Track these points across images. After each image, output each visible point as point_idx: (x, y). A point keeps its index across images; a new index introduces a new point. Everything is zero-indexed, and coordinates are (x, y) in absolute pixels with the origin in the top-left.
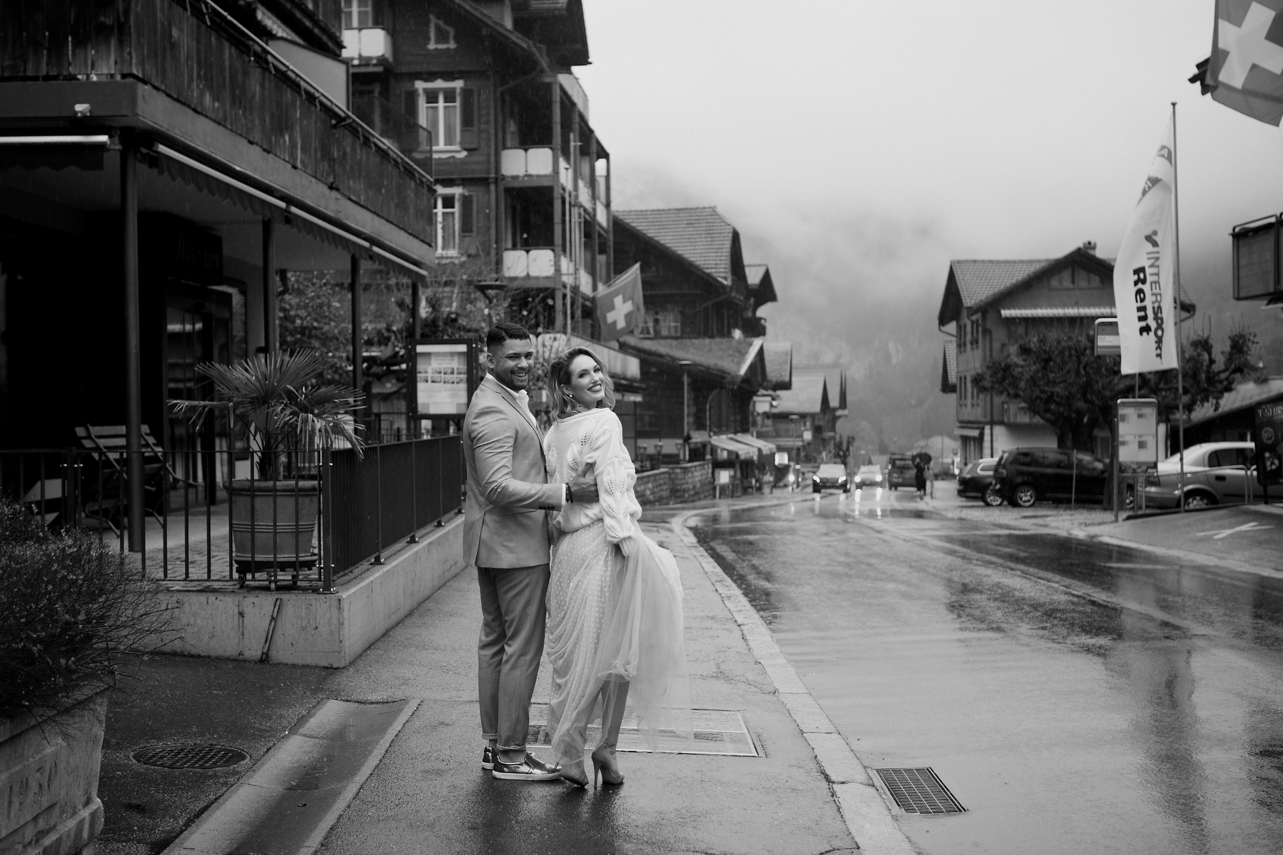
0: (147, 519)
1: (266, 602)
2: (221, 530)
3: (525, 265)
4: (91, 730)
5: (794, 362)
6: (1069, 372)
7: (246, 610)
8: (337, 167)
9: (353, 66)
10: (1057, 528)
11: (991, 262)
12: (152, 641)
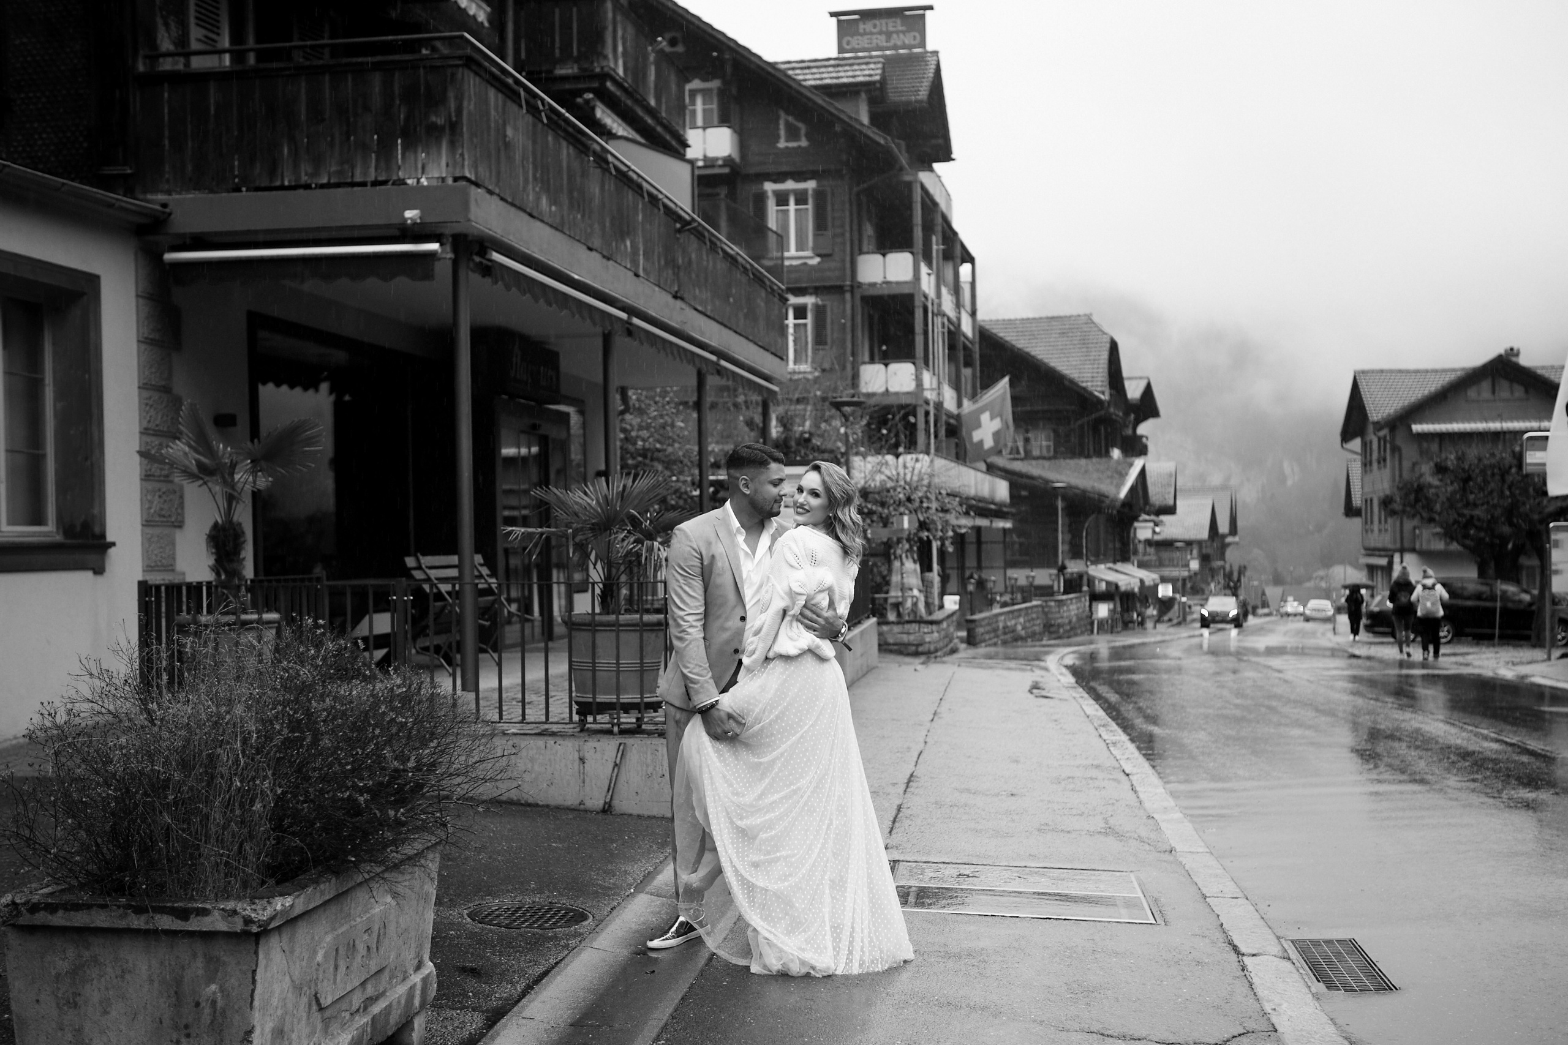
0: (481, 656)
1: (608, 747)
2: (560, 667)
3: (884, 380)
4: (422, 887)
5: (1178, 484)
6: (1491, 492)
7: (587, 755)
8: (682, 274)
9: (699, 168)
10: (1480, 667)
11: (1400, 371)
12: (487, 791)
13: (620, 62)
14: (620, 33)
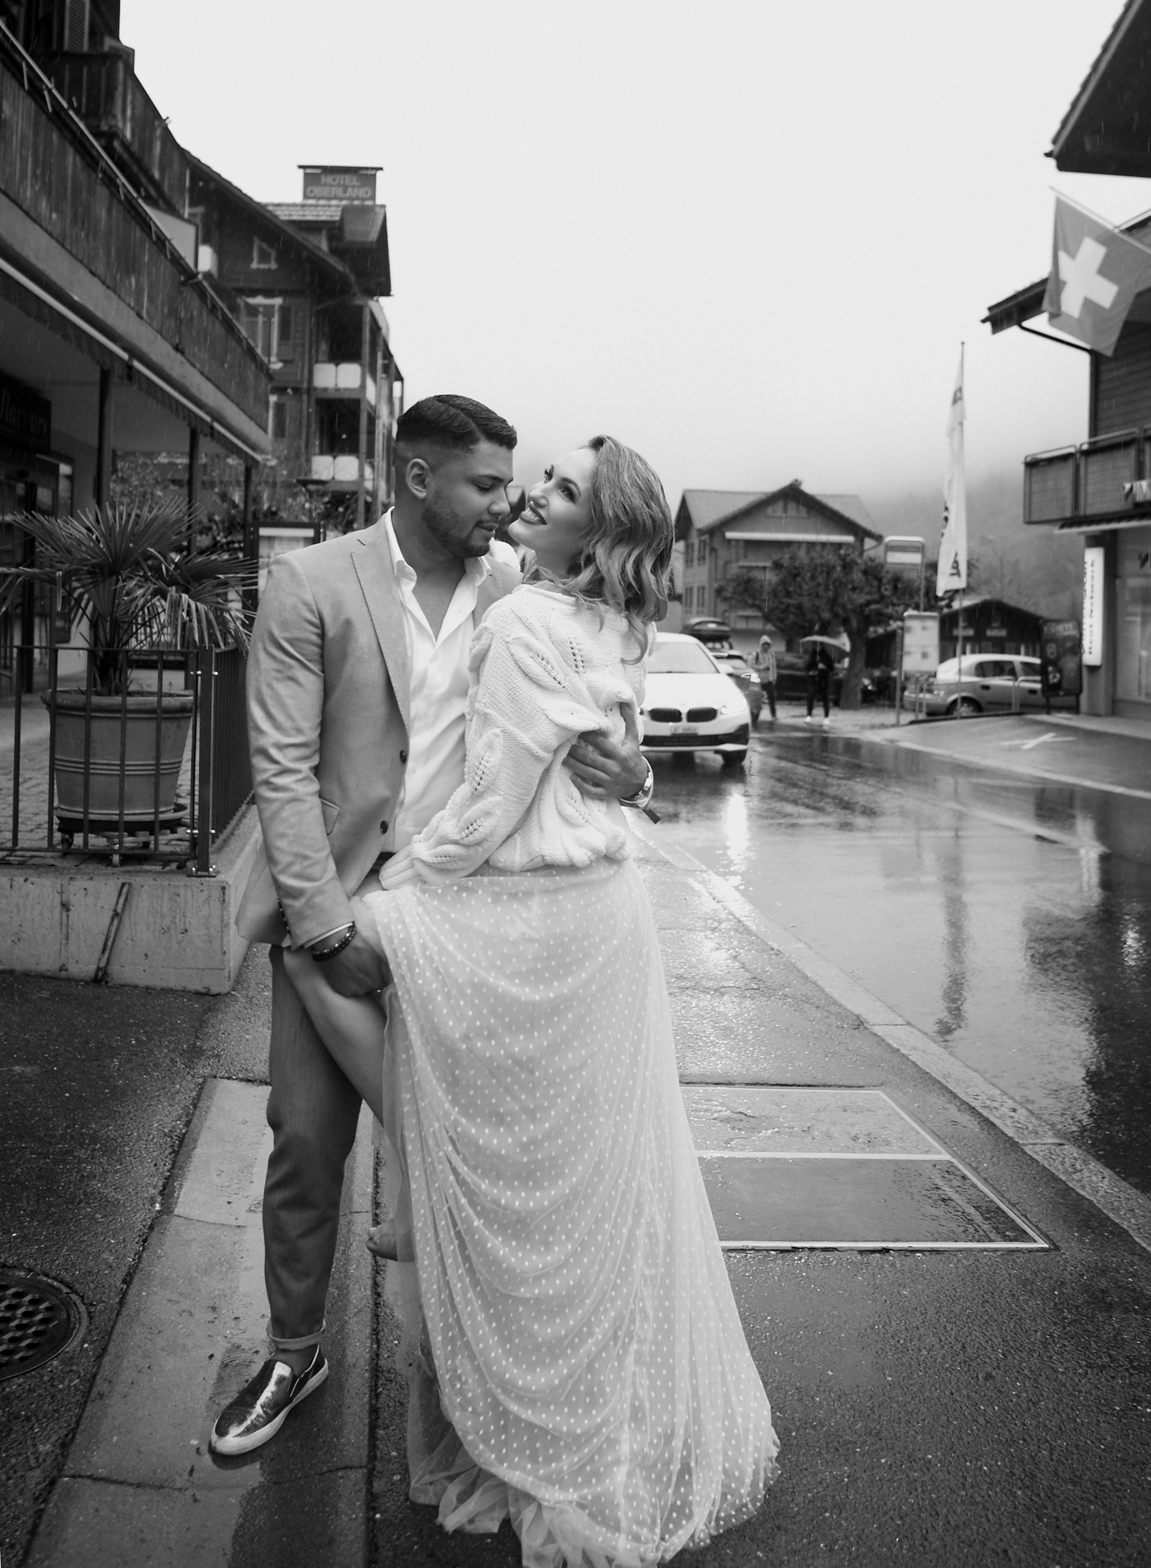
1: (105, 888)
3: (331, 469)
7: (74, 900)
8: (183, 328)
13: (129, 126)
14: (129, 98)
